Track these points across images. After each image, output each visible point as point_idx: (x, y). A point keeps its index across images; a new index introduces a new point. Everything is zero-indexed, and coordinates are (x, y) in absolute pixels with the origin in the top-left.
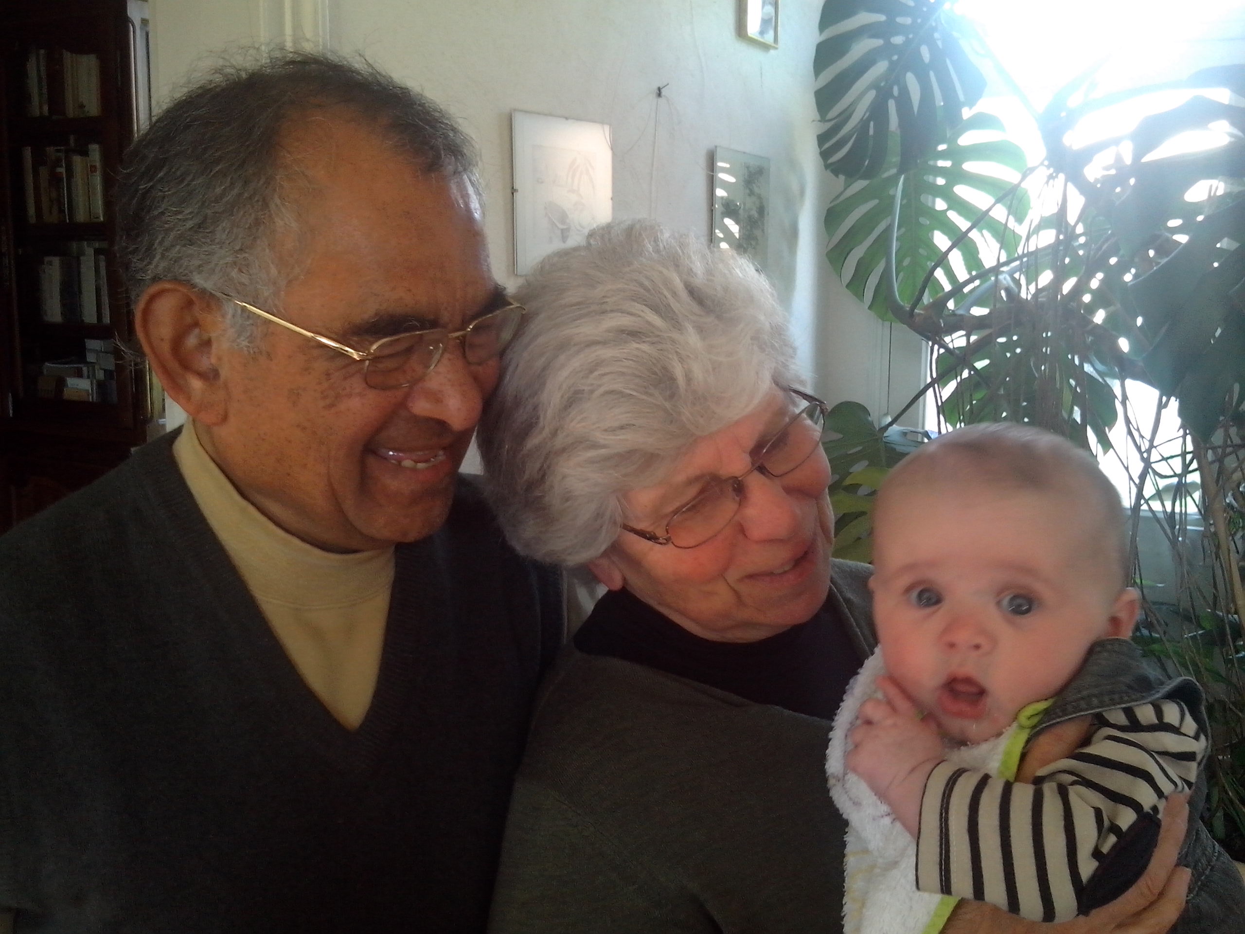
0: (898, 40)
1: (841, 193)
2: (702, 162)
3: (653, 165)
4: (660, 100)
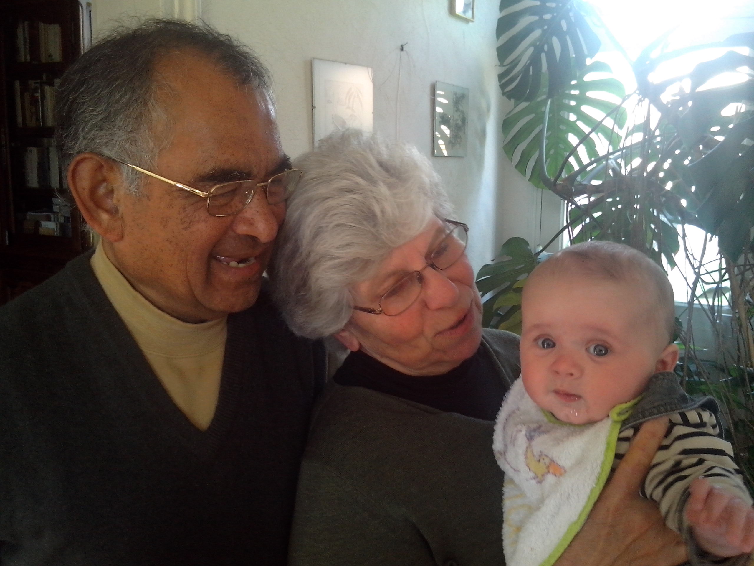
0: (547, 17)
1: (513, 110)
2: (428, 90)
3: (398, 92)
4: (402, 52)
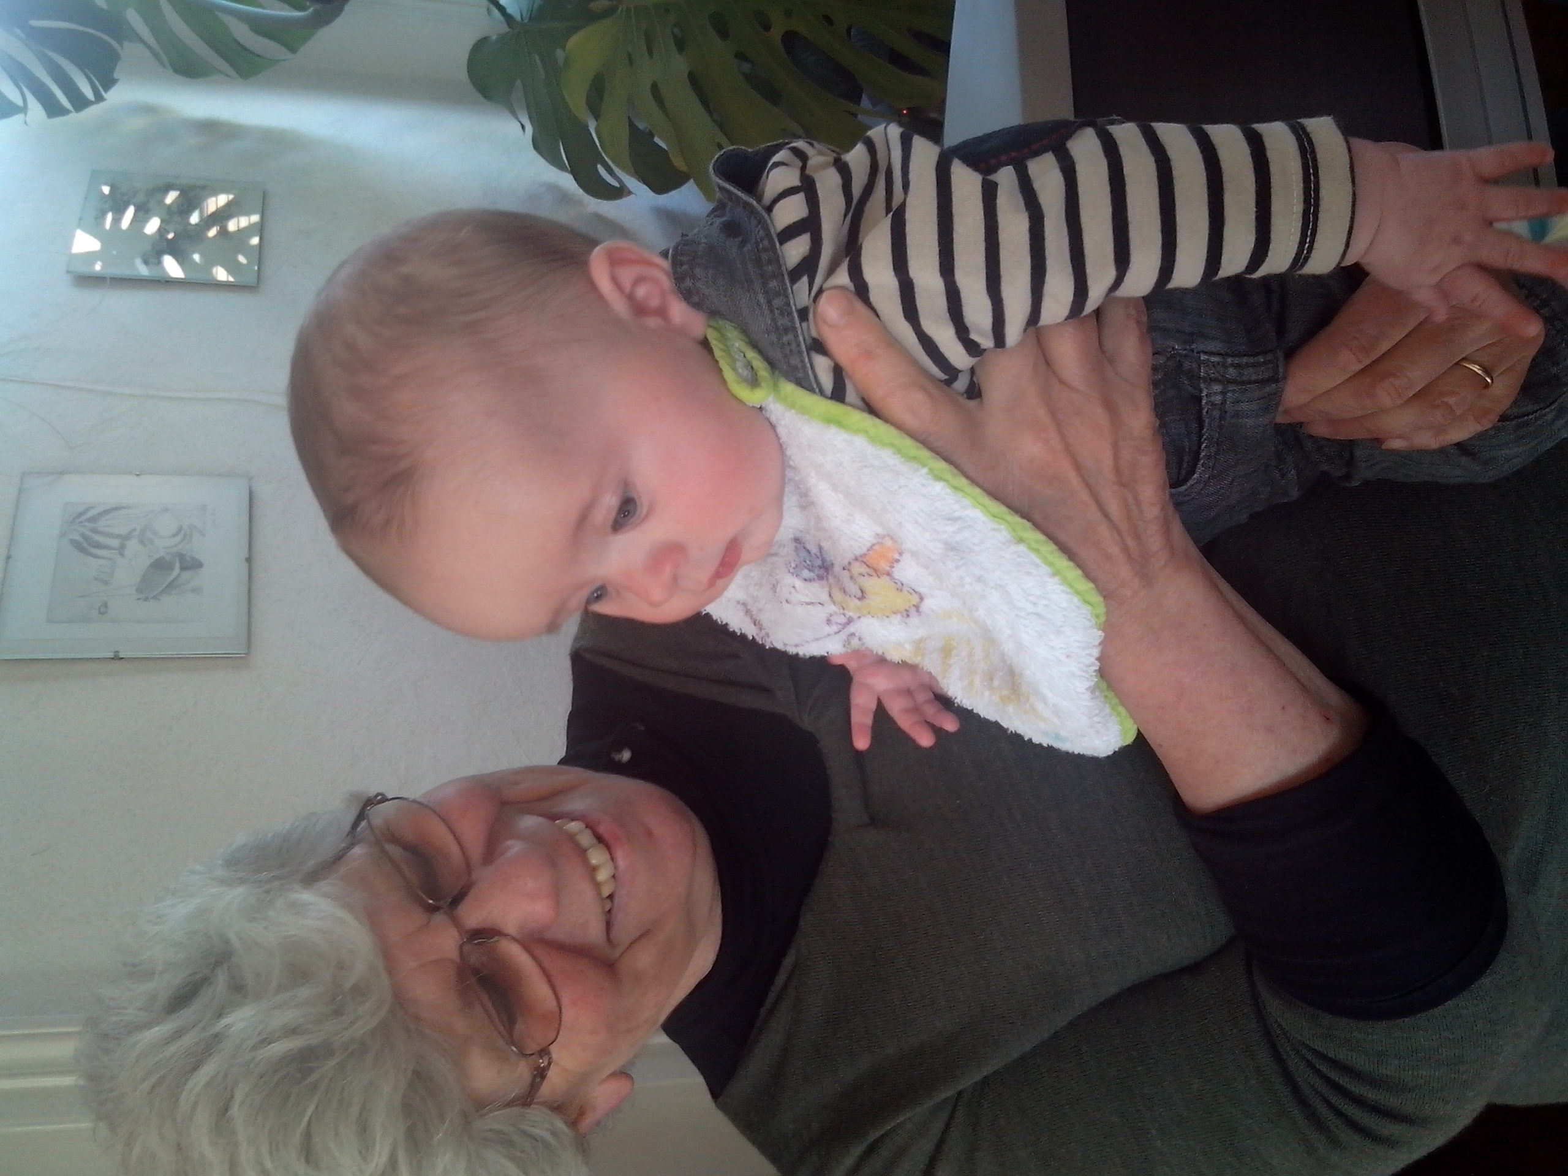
1: (149, 47)
2: (93, 297)
3: (91, 391)
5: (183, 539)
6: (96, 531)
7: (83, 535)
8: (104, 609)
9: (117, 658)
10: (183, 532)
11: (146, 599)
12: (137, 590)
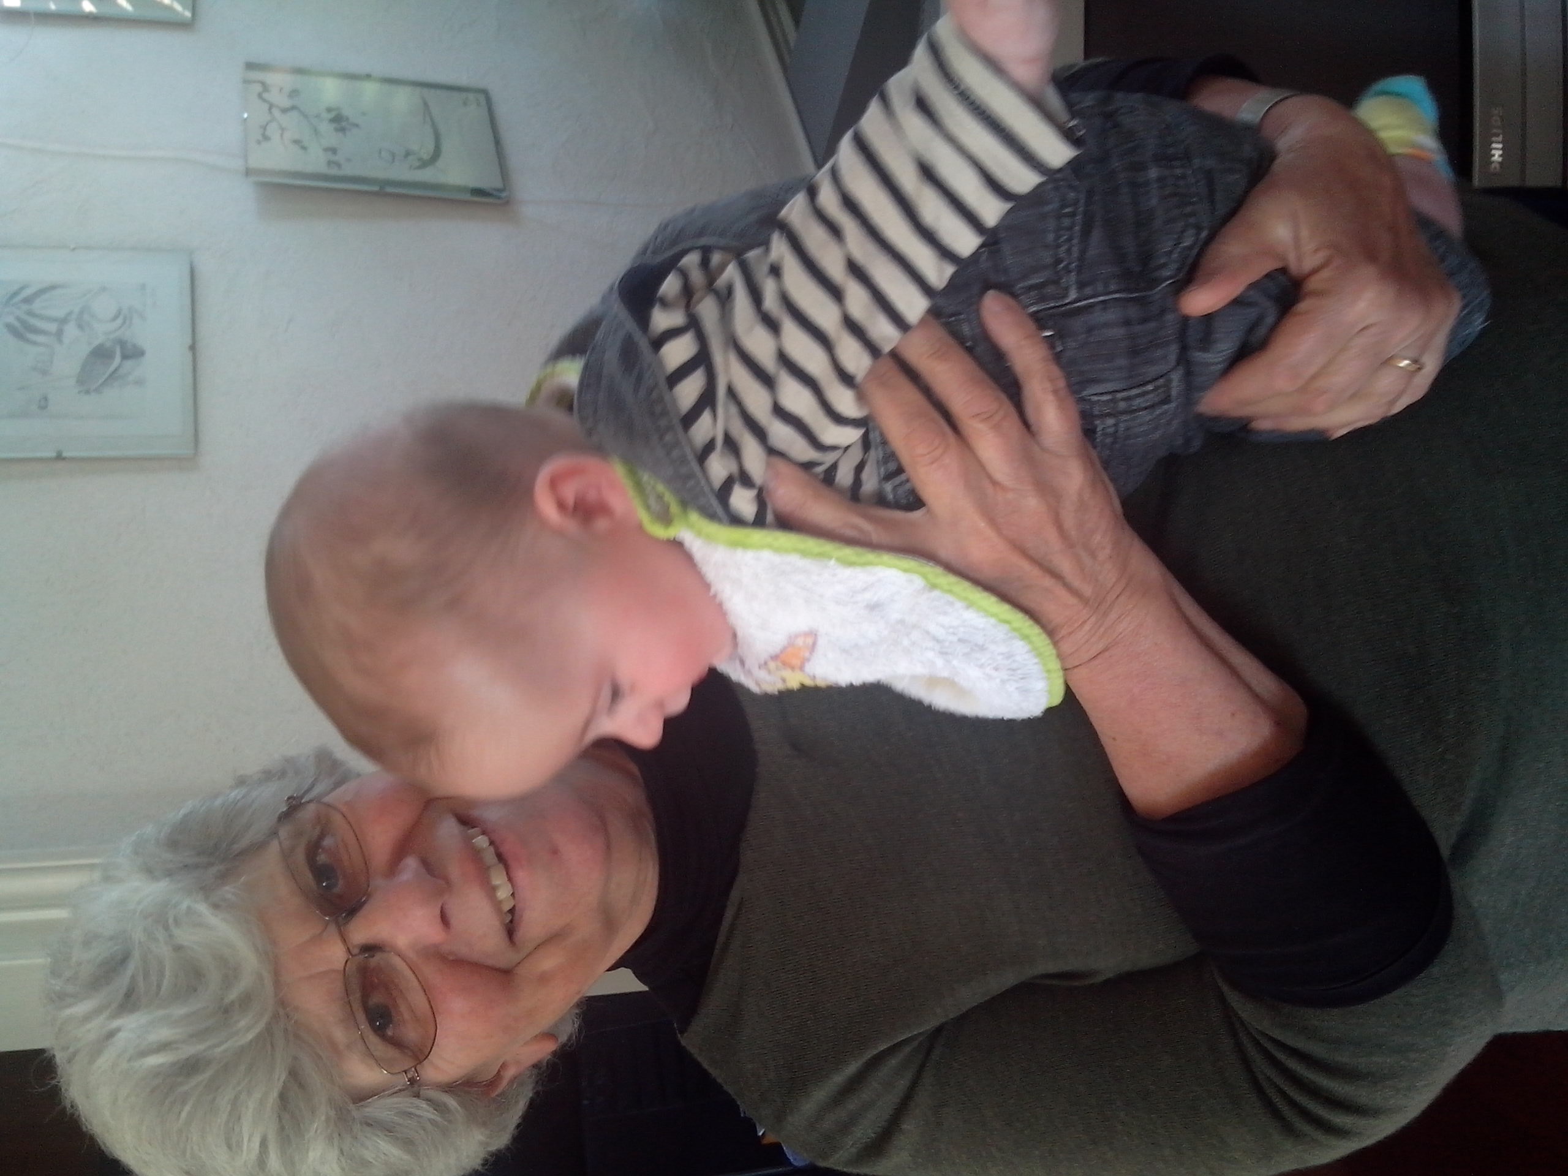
5: (124, 322)
6: (31, 313)
7: (18, 319)
8: (44, 403)
9: (59, 457)
10: (121, 317)
11: (88, 392)
12: (78, 382)
